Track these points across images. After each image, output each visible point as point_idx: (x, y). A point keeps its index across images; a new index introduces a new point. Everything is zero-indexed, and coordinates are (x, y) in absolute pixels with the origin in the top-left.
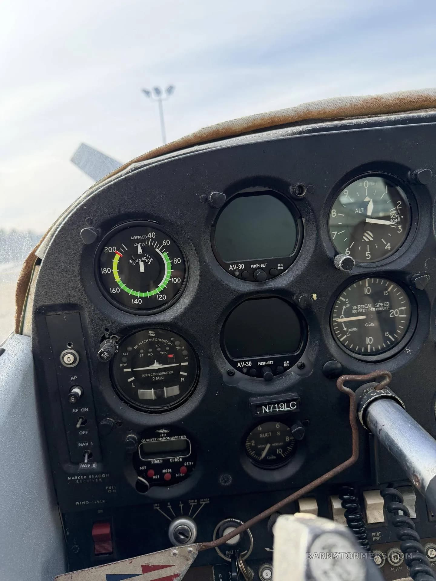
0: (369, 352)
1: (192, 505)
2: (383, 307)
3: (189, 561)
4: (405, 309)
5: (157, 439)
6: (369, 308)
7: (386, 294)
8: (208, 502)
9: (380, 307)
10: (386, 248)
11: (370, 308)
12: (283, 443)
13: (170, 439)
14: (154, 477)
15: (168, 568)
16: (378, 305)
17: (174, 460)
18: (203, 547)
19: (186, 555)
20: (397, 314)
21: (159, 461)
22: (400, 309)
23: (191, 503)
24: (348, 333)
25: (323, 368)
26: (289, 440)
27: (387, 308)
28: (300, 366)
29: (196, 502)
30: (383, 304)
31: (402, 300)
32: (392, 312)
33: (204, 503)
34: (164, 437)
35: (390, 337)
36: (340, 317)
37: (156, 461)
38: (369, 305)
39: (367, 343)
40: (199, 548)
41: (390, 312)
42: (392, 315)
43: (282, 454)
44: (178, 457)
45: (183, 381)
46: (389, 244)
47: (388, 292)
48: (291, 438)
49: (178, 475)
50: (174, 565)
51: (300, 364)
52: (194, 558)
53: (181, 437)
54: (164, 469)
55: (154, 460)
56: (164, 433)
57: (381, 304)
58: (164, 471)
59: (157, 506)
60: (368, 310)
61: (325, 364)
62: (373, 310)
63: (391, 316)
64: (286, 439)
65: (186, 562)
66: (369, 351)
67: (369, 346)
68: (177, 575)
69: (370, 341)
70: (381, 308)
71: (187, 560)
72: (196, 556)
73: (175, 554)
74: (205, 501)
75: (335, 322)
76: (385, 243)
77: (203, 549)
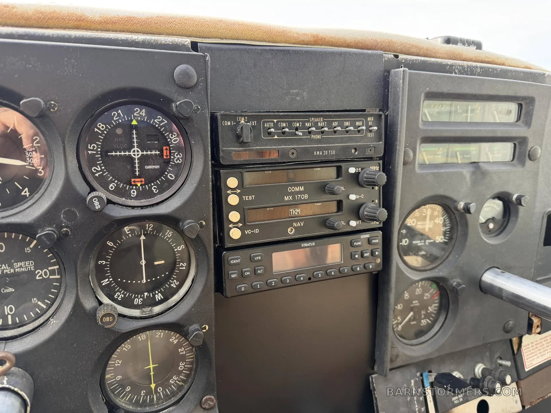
0: (10, 325)
2: (26, 267)
4: (57, 269)
6: (5, 269)
7: (29, 251)
9: (21, 267)
10: (23, 193)
11: (7, 269)
16: (17, 265)
20: (46, 275)
22: (50, 268)
27: (32, 268)
30: (25, 263)
31: (51, 258)
32: (39, 272)
35: (39, 303)
38: (3, 265)
39: (6, 314)
41: (36, 272)
42: (40, 276)
46: (26, 189)
47: (30, 248)
57: (23, 264)
60: (3, 272)
62: (11, 271)
63: (37, 278)
66: (10, 322)
67: (10, 317)
69: (11, 311)
70: (22, 269)
76: (21, 188)
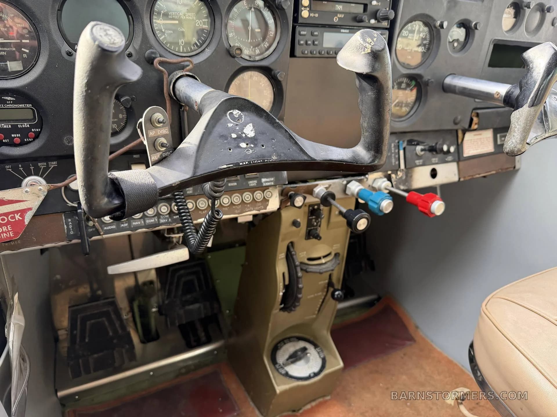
0: (181, 52)
1: (41, 168)
2: (191, 17)
3: (40, 198)
4: (207, 21)
5: (4, 106)
8: (57, 165)
9: (189, 16)
11: (182, 16)
12: (117, 120)
13: (16, 106)
14: (4, 141)
15: (21, 203)
16: (187, 14)
17: (22, 126)
18: (52, 187)
19: (37, 193)
20: (201, 24)
21: (7, 126)
22: (203, 20)
23: (41, 166)
24: (166, 34)
25: (145, 55)
26: (122, 117)
27: (194, 18)
28: (128, 54)
29: (45, 166)
31: (204, 14)
32: (197, 22)
33: (53, 166)
34: (10, 104)
35: (197, 42)
36: (160, 20)
37: (4, 126)
39: (180, 45)
40: (49, 187)
42: (198, 24)
43: (117, 129)
44: (25, 124)
45: (25, 57)
47: (195, 5)
48: (123, 116)
49: (27, 140)
50: (26, 201)
51: (128, 53)
52: (44, 195)
53: (27, 105)
54: (13, 134)
55: (3, 124)
56: (10, 101)
57: (190, 14)
58: (13, 135)
59: (9, 168)
60: (180, 17)
61: (147, 52)
62: (184, 18)
64: (119, 116)
65: (38, 198)
66: (181, 50)
67: (181, 47)
68: (30, 209)
69: (182, 43)
71: (39, 197)
72: (46, 194)
73: (27, 192)
74: (53, 165)
75: (156, 23)
77: (51, 189)
